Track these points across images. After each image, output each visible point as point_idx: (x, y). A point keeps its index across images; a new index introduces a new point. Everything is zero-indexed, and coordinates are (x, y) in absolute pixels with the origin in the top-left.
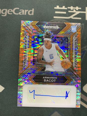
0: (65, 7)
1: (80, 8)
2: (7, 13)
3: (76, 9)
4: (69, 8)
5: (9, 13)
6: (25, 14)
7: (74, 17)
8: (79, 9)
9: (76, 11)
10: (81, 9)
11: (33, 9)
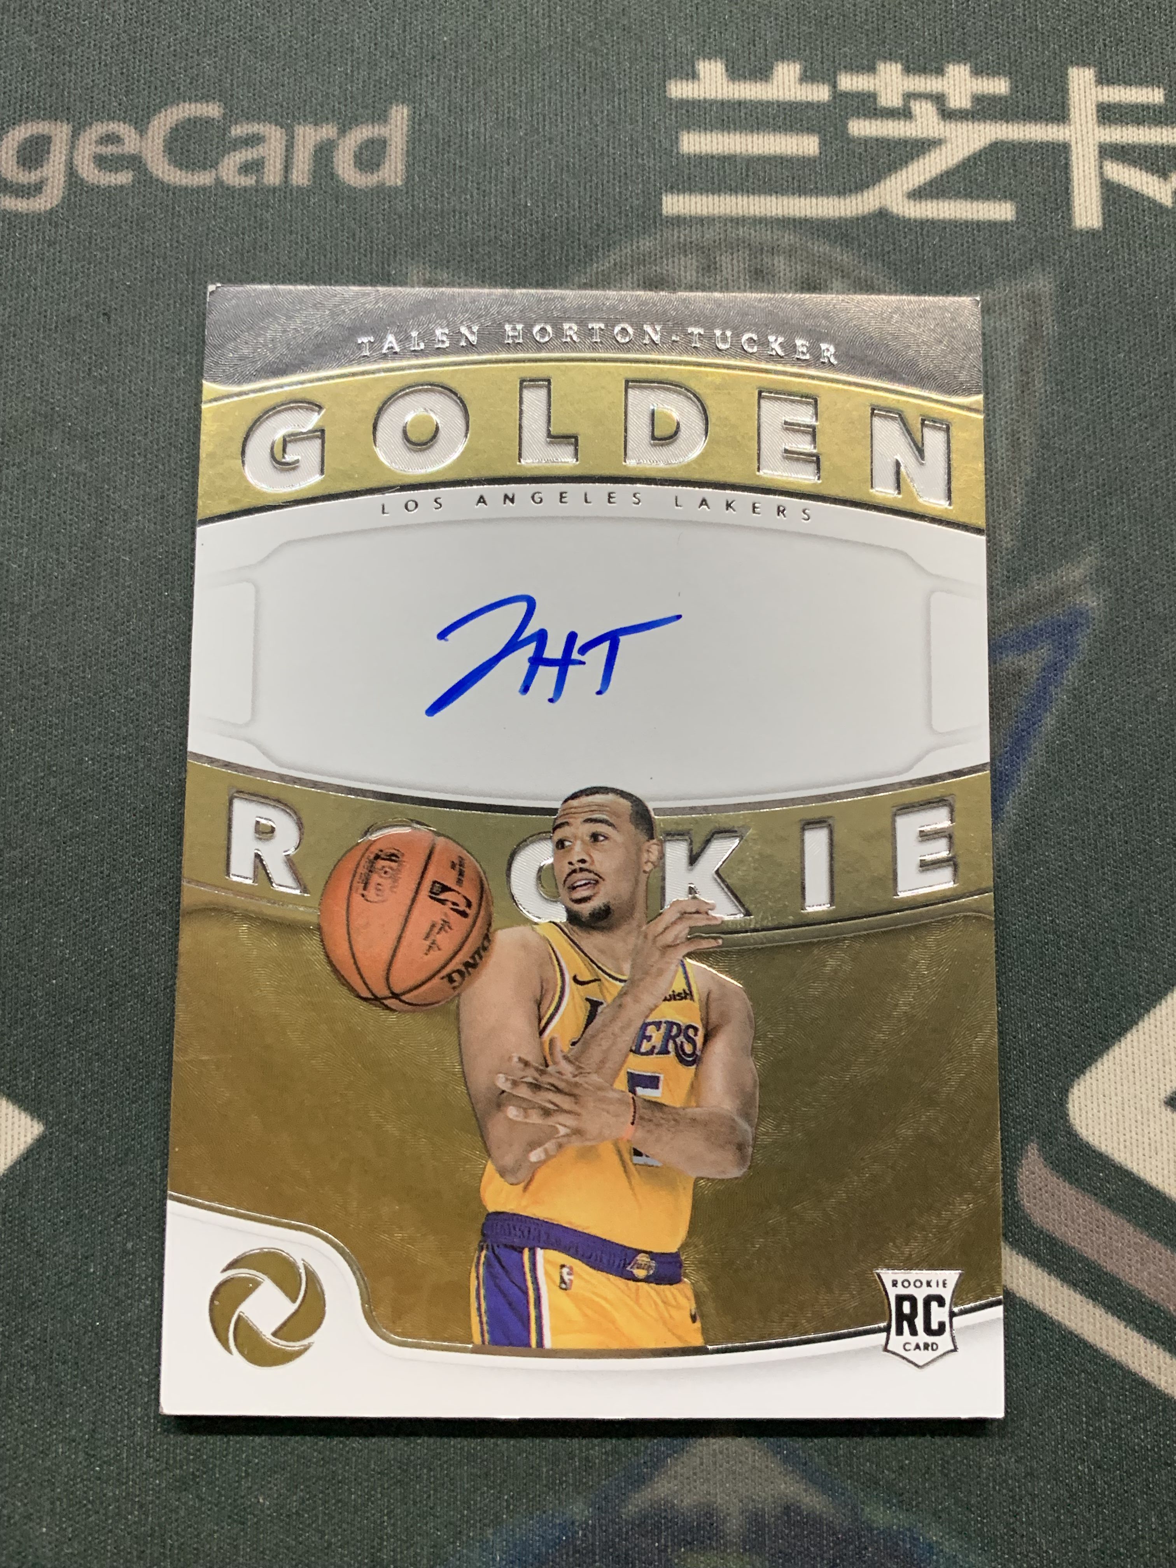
0: (807, 77)
1: (999, 86)
2: (71, 172)
3: (939, 99)
4: (848, 82)
5: (89, 173)
6: (301, 176)
7: (918, 194)
8: (978, 99)
9: (947, 114)
10: (1014, 88)
11: (400, 115)
